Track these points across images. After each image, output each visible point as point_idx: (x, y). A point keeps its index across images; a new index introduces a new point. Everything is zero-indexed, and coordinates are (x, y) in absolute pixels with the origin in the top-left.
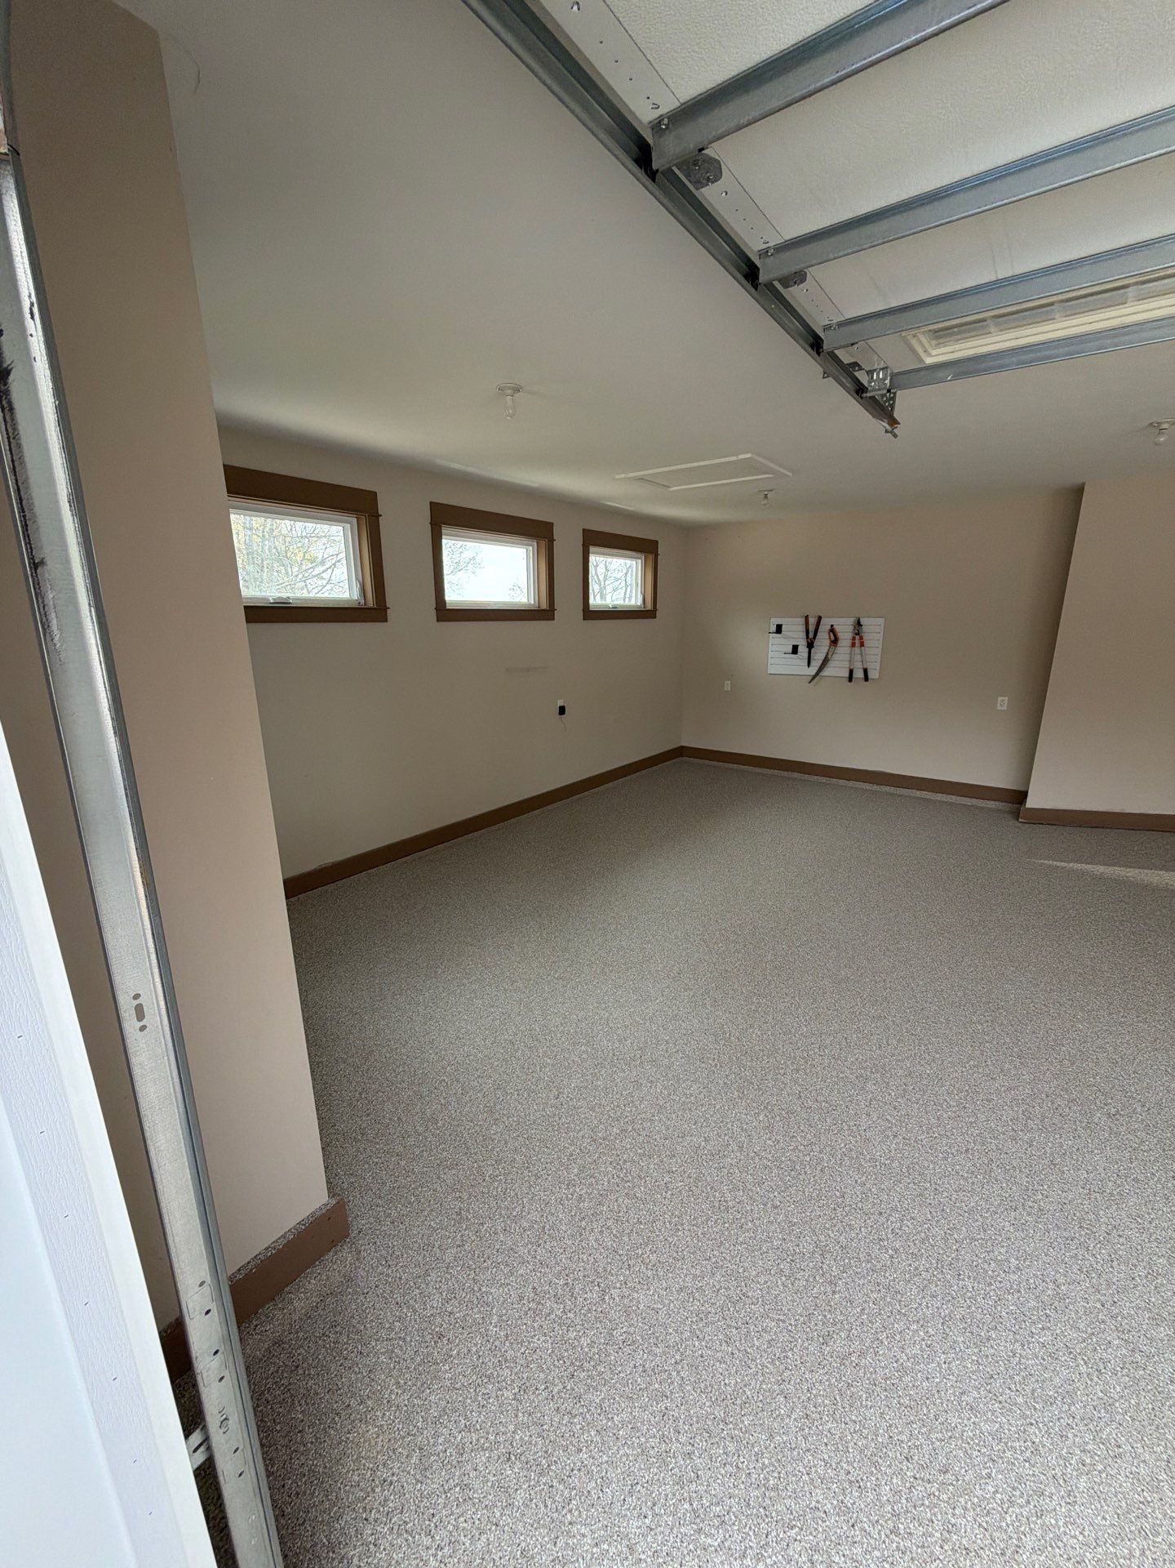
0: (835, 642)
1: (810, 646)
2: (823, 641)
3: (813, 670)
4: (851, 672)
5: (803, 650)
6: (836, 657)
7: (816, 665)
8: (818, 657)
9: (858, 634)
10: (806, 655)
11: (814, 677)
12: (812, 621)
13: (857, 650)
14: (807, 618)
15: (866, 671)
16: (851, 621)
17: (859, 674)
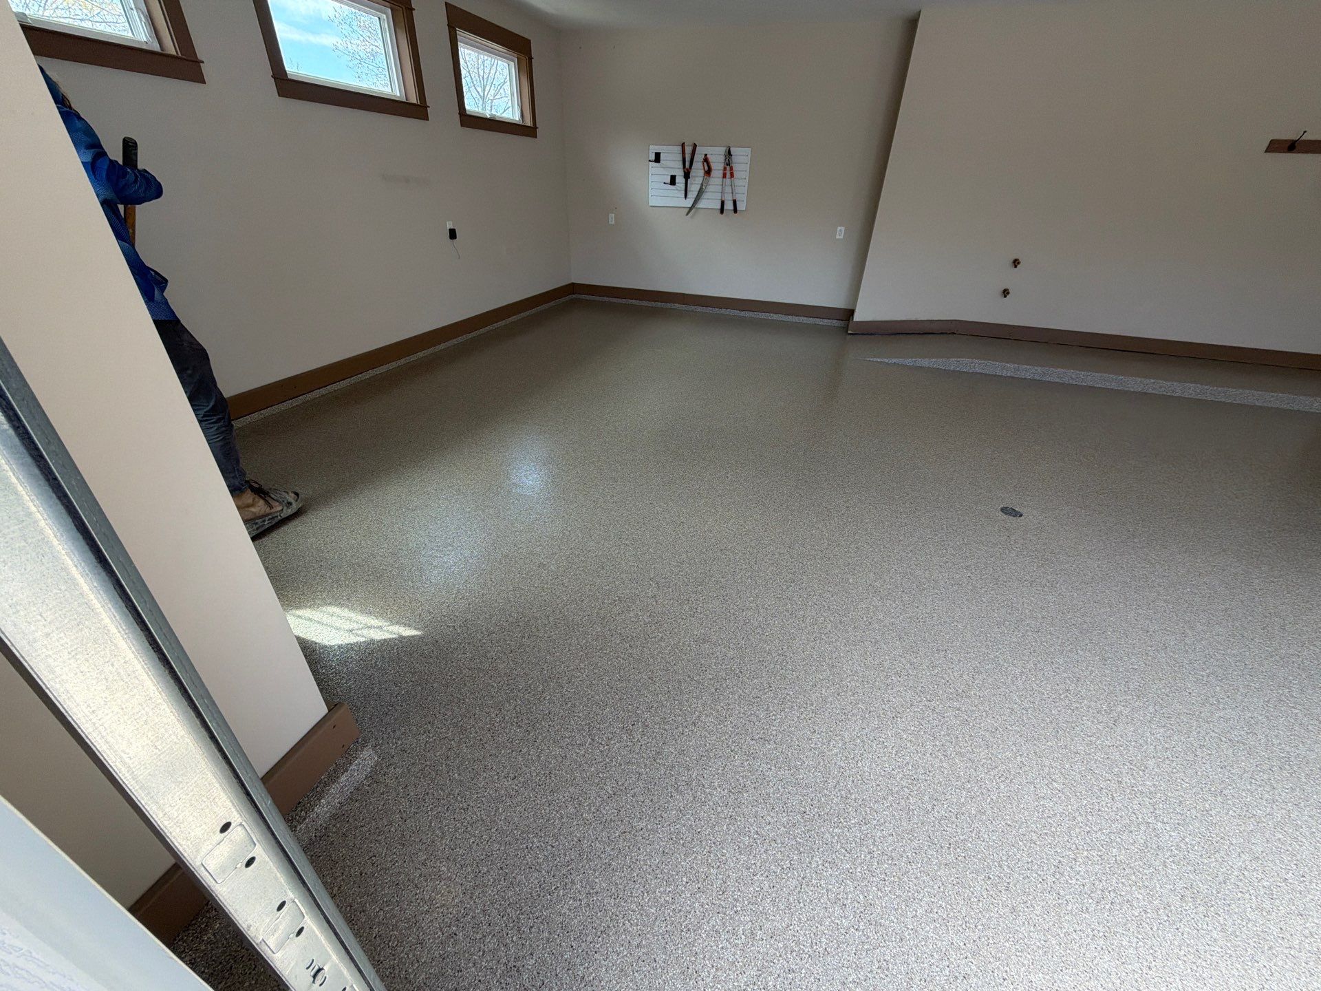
0: (708, 172)
1: (687, 176)
2: (698, 171)
3: (689, 202)
4: (723, 203)
5: (680, 180)
6: (710, 188)
7: (692, 195)
8: (694, 188)
9: (728, 164)
10: (683, 186)
11: (691, 209)
12: (688, 150)
13: (728, 181)
14: (683, 145)
15: (735, 202)
16: (723, 150)
17: (729, 206)
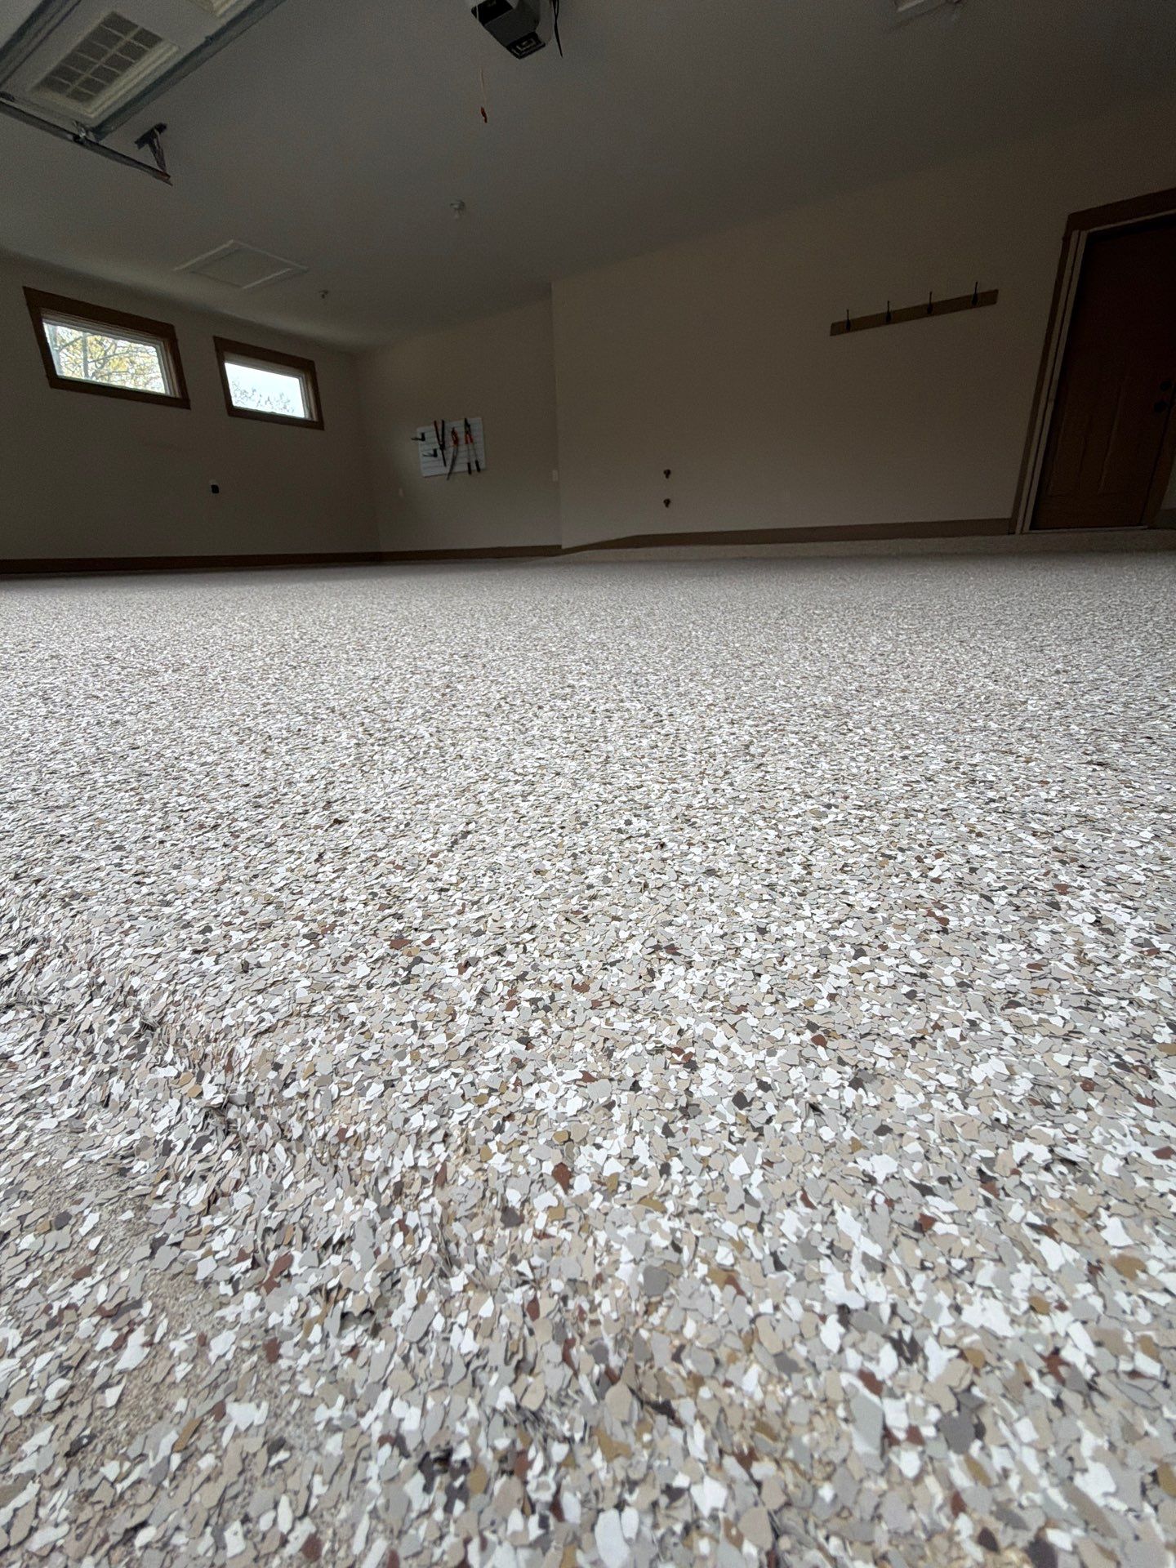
0: (456, 442)
1: (443, 447)
2: (450, 442)
3: (447, 470)
4: (469, 465)
5: (439, 452)
6: (461, 455)
7: (449, 462)
8: (449, 457)
9: (468, 432)
10: (442, 457)
11: (450, 473)
12: (440, 427)
13: (470, 445)
14: (435, 423)
15: (477, 463)
16: (462, 422)
17: (474, 467)
